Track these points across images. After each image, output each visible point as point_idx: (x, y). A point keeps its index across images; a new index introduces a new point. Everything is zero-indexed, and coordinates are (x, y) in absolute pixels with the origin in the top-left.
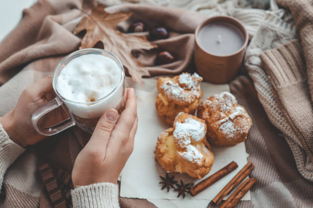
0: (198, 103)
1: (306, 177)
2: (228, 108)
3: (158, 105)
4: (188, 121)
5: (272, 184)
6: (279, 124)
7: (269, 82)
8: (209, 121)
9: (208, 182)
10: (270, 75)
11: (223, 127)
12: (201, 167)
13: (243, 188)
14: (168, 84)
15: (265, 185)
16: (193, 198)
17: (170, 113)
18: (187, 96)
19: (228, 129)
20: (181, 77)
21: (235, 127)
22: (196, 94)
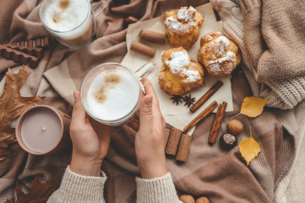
2: (220, 52)
11: (212, 67)
14: (169, 20)
18: (185, 28)
19: (215, 68)
20: (178, 12)
21: (221, 69)
22: (193, 25)
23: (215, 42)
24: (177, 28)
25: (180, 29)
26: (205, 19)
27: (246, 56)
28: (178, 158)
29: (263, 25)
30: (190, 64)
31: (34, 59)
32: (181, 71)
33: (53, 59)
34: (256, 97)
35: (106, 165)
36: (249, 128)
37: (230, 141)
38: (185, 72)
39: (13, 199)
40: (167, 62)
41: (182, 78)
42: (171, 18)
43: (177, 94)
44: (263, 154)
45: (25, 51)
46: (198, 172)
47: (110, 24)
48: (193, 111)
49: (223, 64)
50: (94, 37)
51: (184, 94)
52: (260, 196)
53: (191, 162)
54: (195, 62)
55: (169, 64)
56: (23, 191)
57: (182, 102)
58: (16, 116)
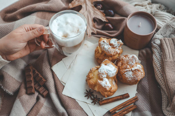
0: (118, 56)
1: (165, 114)
2: (132, 64)
3: (96, 51)
4: (109, 65)
5: (145, 112)
6: (159, 80)
7: (161, 56)
8: (120, 68)
9: (110, 100)
10: (163, 52)
11: (127, 73)
12: (108, 91)
13: (128, 109)
14: (104, 42)
15: (141, 111)
16: (100, 106)
17: (101, 58)
18: (112, 51)
19: (129, 75)
24: (107, 49)
49: (135, 72)
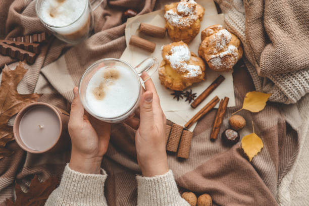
2: (221, 46)
11: (213, 61)
14: (169, 14)
18: (185, 22)
19: (216, 63)
20: (179, 6)
21: (222, 63)
22: (194, 18)
23: (216, 36)
24: (177, 22)
25: (180, 23)
26: (206, 12)
27: (248, 49)
28: (179, 155)
29: (266, 18)
30: (190, 59)
31: (31, 55)
32: (182, 66)
33: (50, 55)
34: (258, 91)
35: (106, 163)
36: (252, 123)
37: (232, 136)
38: (186, 67)
39: (13, 198)
40: (167, 57)
41: (182, 73)
42: (171, 12)
43: (177, 90)
44: (266, 150)
45: (22, 47)
46: (200, 169)
47: (108, 18)
48: (194, 107)
49: (224, 59)
50: (92, 32)
51: (184, 90)
52: (263, 193)
53: (193, 158)
54: (196, 56)
55: (169, 59)
56: (22, 190)
57: (182, 98)
58: (14, 114)
